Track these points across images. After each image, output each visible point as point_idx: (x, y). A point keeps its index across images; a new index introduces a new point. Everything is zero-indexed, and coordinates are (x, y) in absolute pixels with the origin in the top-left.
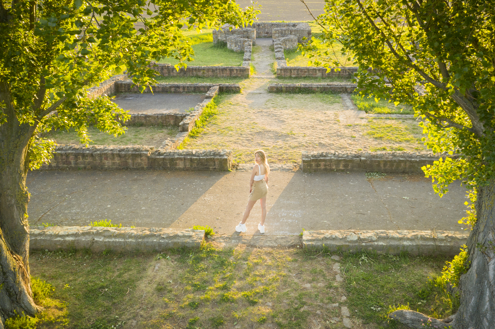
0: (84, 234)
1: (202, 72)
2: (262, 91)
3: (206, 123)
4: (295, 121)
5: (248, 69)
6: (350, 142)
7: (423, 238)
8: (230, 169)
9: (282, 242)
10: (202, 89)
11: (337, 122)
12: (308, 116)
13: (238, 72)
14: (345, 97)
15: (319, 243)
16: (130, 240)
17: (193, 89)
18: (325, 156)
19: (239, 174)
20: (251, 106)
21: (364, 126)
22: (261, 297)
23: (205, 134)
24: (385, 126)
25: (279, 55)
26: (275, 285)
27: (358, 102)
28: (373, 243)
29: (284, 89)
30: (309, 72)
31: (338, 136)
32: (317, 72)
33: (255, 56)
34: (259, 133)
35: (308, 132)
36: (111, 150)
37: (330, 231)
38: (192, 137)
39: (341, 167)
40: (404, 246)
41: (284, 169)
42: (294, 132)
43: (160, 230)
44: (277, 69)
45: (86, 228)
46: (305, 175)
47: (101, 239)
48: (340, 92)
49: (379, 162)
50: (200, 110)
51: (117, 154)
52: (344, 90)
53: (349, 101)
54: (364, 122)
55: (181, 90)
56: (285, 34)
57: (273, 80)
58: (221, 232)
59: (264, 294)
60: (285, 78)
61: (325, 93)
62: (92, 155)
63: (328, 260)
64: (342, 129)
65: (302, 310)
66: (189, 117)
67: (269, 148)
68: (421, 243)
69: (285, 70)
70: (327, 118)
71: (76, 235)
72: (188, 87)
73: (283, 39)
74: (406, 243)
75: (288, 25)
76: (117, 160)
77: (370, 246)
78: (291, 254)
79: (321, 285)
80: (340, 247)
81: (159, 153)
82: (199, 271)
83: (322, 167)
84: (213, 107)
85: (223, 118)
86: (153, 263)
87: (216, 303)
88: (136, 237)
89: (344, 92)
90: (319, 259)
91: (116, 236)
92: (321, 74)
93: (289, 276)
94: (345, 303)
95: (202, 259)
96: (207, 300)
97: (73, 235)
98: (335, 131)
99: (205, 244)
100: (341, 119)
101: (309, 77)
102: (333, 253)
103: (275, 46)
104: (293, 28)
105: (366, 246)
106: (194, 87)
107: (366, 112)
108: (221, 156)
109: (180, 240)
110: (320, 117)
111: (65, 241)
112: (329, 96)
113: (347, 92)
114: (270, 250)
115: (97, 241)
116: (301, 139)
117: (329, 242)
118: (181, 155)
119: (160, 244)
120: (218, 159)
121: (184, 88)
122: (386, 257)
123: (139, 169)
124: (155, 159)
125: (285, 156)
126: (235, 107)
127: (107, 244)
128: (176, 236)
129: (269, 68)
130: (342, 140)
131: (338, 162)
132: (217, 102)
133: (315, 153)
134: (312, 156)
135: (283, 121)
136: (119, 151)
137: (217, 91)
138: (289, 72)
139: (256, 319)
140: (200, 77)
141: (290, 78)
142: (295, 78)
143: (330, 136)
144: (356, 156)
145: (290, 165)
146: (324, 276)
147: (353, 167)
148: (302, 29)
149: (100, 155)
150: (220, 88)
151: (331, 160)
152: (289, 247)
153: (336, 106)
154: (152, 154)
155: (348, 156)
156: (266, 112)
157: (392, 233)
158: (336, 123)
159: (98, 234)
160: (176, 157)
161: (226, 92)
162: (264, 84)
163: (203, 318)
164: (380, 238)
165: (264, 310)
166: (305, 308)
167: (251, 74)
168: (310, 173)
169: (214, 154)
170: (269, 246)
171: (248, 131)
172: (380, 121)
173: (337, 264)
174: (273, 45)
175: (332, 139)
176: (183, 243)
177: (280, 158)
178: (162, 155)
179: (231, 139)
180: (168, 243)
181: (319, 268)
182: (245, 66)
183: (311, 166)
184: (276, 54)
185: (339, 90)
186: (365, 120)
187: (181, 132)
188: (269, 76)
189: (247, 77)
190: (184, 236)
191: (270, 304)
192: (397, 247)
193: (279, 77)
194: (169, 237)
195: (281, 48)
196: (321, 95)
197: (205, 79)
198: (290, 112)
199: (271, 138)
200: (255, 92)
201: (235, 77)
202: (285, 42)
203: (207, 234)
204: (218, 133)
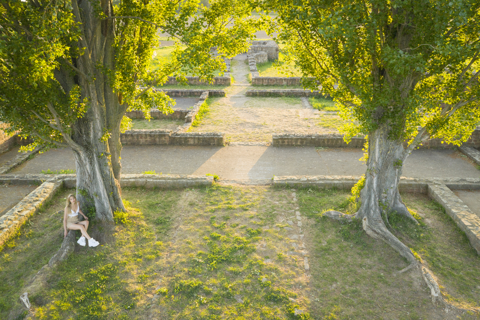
0: (140, 178)
1: (194, 81)
2: (241, 96)
3: (202, 117)
4: (267, 116)
5: (230, 79)
6: (306, 129)
7: (346, 179)
8: (224, 145)
9: (261, 182)
10: (196, 94)
11: (297, 116)
12: (276, 113)
13: (222, 81)
14: (304, 99)
15: (284, 182)
16: (169, 181)
17: (189, 93)
18: (288, 136)
19: (230, 148)
20: (234, 106)
21: (317, 119)
22: (250, 207)
23: (203, 124)
24: (332, 119)
25: (253, 68)
26: (258, 202)
27: (313, 103)
28: (316, 182)
29: (258, 94)
30: (277, 81)
31: (297, 125)
32: (283, 81)
33: (233, 68)
34: (241, 124)
35: (276, 123)
36: (145, 132)
37: (290, 176)
38: (194, 126)
39: (299, 144)
40: (334, 184)
41: (260, 145)
42: (266, 123)
43: (186, 176)
44: (252, 79)
45: (141, 175)
46: (275, 148)
47: (152, 180)
48: (300, 96)
49: (324, 139)
50: (198, 108)
51: (148, 135)
52: (304, 95)
53: (307, 102)
54: (317, 117)
55: (180, 94)
56: (257, 50)
57: (249, 87)
58: (223, 178)
59: (252, 206)
60: (258, 86)
61: (289, 97)
62: (132, 135)
63: (289, 191)
64: (301, 121)
65: (274, 213)
66: (191, 113)
67: (250, 133)
68: (345, 182)
69: (258, 79)
70: (290, 114)
71: (136, 178)
72: (185, 92)
73: (255, 54)
74: (336, 182)
75: (259, 43)
76: (148, 139)
77: (314, 184)
78: (266, 188)
79: (284, 202)
80: (296, 184)
81: (177, 134)
82: (213, 196)
83: (286, 143)
84: (206, 107)
85: (214, 114)
86: (184, 193)
87: (224, 210)
88: (173, 179)
89: (303, 96)
90: (284, 191)
91: (160, 179)
92: (286, 82)
93: (266, 199)
94: (298, 210)
95: (214, 190)
96: (219, 208)
97: (133, 178)
98: (296, 123)
99: (215, 183)
100: (300, 115)
101: (277, 85)
102: (291, 188)
103: (249, 61)
104: (263, 46)
105: (312, 183)
106: (190, 92)
107: (319, 110)
108: (218, 136)
109: (200, 181)
110: (285, 113)
111: (129, 181)
112: (292, 99)
113: (306, 96)
114: (254, 186)
115: (149, 181)
116: (271, 128)
117: (289, 182)
118: (192, 135)
119: (187, 183)
120: (216, 138)
121: (182, 93)
122: (324, 190)
123: (164, 145)
124: (174, 138)
125: (261, 138)
126: (222, 106)
127: (155, 183)
128: (197, 178)
129: (245, 78)
130: (301, 129)
131: (297, 140)
132: (209, 103)
133: (281, 134)
134: (279, 136)
135: (258, 116)
136: (150, 133)
137: (207, 96)
138: (262, 81)
139: (248, 216)
140: (192, 85)
141: (263, 85)
142: (266, 86)
143: (292, 125)
144: (308, 136)
145: (264, 142)
146: (286, 198)
147: (307, 143)
148: (271, 46)
149: (138, 136)
150: (209, 93)
151: (292, 139)
152: (266, 185)
153: (297, 106)
154: (172, 134)
155: (303, 136)
156: (246, 110)
157: (328, 177)
158: (296, 118)
159: (149, 177)
160: (188, 136)
161: (215, 96)
162: (242, 90)
163: (218, 216)
164: (320, 180)
165: (253, 213)
166: (275, 212)
167: (232, 82)
168: (278, 147)
169: (214, 135)
170: (253, 185)
171: (233, 123)
172: (329, 117)
173: (294, 193)
174: (247, 60)
175: (293, 127)
176: (202, 182)
177: (257, 139)
178: (179, 135)
179: (222, 128)
180: (192, 182)
181: (283, 194)
182: (227, 76)
183: (278, 142)
184: (250, 67)
185: (299, 95)
186: (317, 115)
187: (186, 122)
188: (246, 85)
189: (229, 85)
190: (202, 179)
191: (256, 210)
192: (330, 184)
193: (254, 85)
194: (192, 179)
195: (253, 62)
196: (286, 98)
197: (196, 87)
198: (263, 109)
199: (250, 127)
200: (237, 96)
201: (220, 85)
202: (257, 57)
203: (215, 179)
204: (212, 124)
